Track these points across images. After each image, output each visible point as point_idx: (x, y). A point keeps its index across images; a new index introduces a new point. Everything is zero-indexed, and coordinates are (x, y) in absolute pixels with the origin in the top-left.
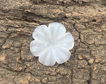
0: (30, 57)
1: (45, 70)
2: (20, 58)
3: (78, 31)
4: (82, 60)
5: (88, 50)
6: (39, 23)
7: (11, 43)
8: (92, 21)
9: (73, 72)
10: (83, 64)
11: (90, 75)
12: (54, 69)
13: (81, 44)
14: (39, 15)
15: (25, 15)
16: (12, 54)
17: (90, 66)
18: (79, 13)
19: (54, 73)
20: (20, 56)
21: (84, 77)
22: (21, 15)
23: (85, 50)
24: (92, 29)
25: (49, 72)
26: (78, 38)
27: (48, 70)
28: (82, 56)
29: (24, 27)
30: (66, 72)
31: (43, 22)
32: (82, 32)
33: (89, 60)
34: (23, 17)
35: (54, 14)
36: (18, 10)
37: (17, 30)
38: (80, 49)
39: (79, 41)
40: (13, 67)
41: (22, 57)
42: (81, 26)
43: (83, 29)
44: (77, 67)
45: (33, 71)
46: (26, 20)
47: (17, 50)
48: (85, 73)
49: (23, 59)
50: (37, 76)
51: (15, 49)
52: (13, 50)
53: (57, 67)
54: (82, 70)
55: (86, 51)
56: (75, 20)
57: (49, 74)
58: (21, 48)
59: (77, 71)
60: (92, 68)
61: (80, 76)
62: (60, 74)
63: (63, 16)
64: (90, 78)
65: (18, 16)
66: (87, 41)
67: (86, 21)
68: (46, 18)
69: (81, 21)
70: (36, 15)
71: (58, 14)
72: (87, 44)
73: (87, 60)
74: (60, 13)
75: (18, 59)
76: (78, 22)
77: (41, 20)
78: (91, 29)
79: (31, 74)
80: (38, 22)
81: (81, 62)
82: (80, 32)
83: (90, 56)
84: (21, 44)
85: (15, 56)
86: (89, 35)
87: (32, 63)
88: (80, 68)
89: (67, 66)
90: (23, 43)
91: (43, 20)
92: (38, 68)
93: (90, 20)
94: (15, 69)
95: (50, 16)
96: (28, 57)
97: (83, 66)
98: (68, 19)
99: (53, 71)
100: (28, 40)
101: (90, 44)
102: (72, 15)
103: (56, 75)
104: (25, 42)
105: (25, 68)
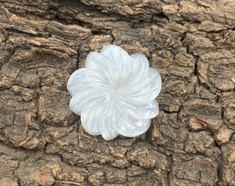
0: (60, 115)
1: (99, 151)
2: (35, 115)
3: (192, 53)
4: (199, 130)
5: (218, 106)
6: (90, 25)
7: (15, 75)
8: (234, 29)
9: (173, 161)
10: (201, 141)
11: (220, 173)
12: (123, 149)
13: (199, 89)
14: (91, 6)
15: (56, 4)
16: (15, 105)
17: (220, 149)
18: (200, 5)
19: (121, 161)
20: (35, 110)
21: (200, 176)
22: (44, 3)
23: (207, 104)
24: (233, 51)
25: (108, 158)
26: (191, 71)
27: (107, 151)
28: (199, 121)
29: (50, 36)
30: (154, 161)
31: (101, 24)
32: (203, 57)
33: (217, 132)
34: (50, 9)
35: (131, 5)
37: (33, 41)
38: (197, 102)
39: (194, 79)
40: (15, 138)
41: (40, 113)
42: (201, 41)
43: (208, 49)
44: (184, 149)
45: (66, 151)
46: (57, 18)
47: (28, 93)
48: (204, 165)
49: (43, 118)
50: (75, 165)
51: (23, 92)
52: (19, 94)
53: (130, 144)
54: (197, 158)
55: (213, 107)
56: (187, 24)
57: (108, 163)
58: (38, 90)
59: (184, 161)
60: (225, 155)
61: (190, 174)
62: (139, 165)
63: (156, 12)
64: (217, 180)
65: (36, 6)
66: (216, 82)
67: (217, 29)
68: (108, 15)
69: (204, 28)
70: (83, 4)
71: (141, 5)
72: (214, 90)
73: (213, 133)
74: (146, 1)
75: (29, 116)
76: (193, 28)
77: (95, 19)
78: (229, 49)
79: (62, 160)
80: (89, 23)
81: (197, 136)
82: (197, 57)
83: (221, 122)
84: (40, 78)
85: (21, 108)
86: (221, 67)
87: (65, 129)
88: (192, 153)
89: (159, 145)
90: (46, 78)
91: (101, 19)
92: (81, 145)
93: (226, 26)
94: (20, 142)
95: (120, 9)
96: (57, 115)
97: (201, 148)
98: (168, 19)
99: (120, 155)
100: (58, 70)
101: (222, 91)
102: (180, 11)
103: (127, 166)
104: (52, 74)
105: (47, 143)
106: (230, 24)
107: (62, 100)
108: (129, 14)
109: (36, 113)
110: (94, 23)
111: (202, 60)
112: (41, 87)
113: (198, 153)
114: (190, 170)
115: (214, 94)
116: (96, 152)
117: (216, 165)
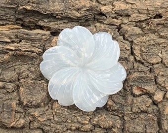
0: (38, 98)
1: (70, 122)
2: (18, 102)
3: (127, 40)
4: (141, 95)
5: (152, 76)
6: (49, 29)
8: (155, 18)
9: (125, 120)
10: (143, 103)
11: (159, 124)
12: (87, 117)
13: (136, 65)
14: (48, 14)
15: (21, 17)
16: (2, 96)
17: (157, 106)
18: (128, 3)
19: (87, 126)
20: (17, 98)
21: (146, 128)
22: (12, 17)
23: (144, 75)
24: (156, 34)
25: (77, 125)
26: (129, 53)
27: (76, 120)
28: (139, 88)
29: (20, 41)
30: (111, 123)
31: (57, 26)
32: (135, 41)
33: (154, 94)
35: (78, 10)
36: (7, 8)
37: (8, 47)
38: (136, 75)
40: (6, 121)
41: (22, 100)
42: (133, 30)
43: (138, 35)
44: (132, 110)
45: (45, 125)
46: (23, 26)
47: (11, 86)
48: (148, 120)
49: (25, 103)
51: (6, 86)
52: (3, 88)
53: (92, 113)
54: (142, 115)
55: (148, 77)
56: (121, 18)
57: (78, 129)
58: (17, 83)
59: (132, 119)
60: (161, 110)
61: (138, 128)
62: (100, 127)
63: (97, 13)
64: (158, 129)
65: (6, 20)
66: (148, 58)
67: (143, 19)
68: (61, 19)
69: (133, 20)
70: (42, 14)
71: (85, 9)
72: (147, 64)
73: (150, 95)
74: (88, 6)
75: (14, 103)
76: (126, 21)
77: (52, 23)
78: (154, 33)
80: (47, 27)
81: (139, 99)
82: (132, 42)
83: (155, 87)
84: (18, 74)
85: (7, 98)
86: (150, 47)
87: (42, 109)
88: (138, 112)
89: (113, 110)
90: (23, 73)
91: (56, 23)
92: (56, 119)
93: (149, 15)
94: (11, 123)
95: (70, 14)
96: (34, 99)
97: (144, 108)
98: (106, 16)
99: (86, 122)
100: (30, 66)
101: (153, 64)
102: (114, 9)
103: (91, 129)
104: (26, 70)
105: (31, 121)
106: (152, 14)
107: (37, 87)
108: (77, 17)
109: (19, 100)
110: (52, 27)
111: (135, 44)
112: (19, 80)
113: (142, 112)
114: (138, 125)
115: (148, 67)
116: (68, 123)
117: (156, 119)
